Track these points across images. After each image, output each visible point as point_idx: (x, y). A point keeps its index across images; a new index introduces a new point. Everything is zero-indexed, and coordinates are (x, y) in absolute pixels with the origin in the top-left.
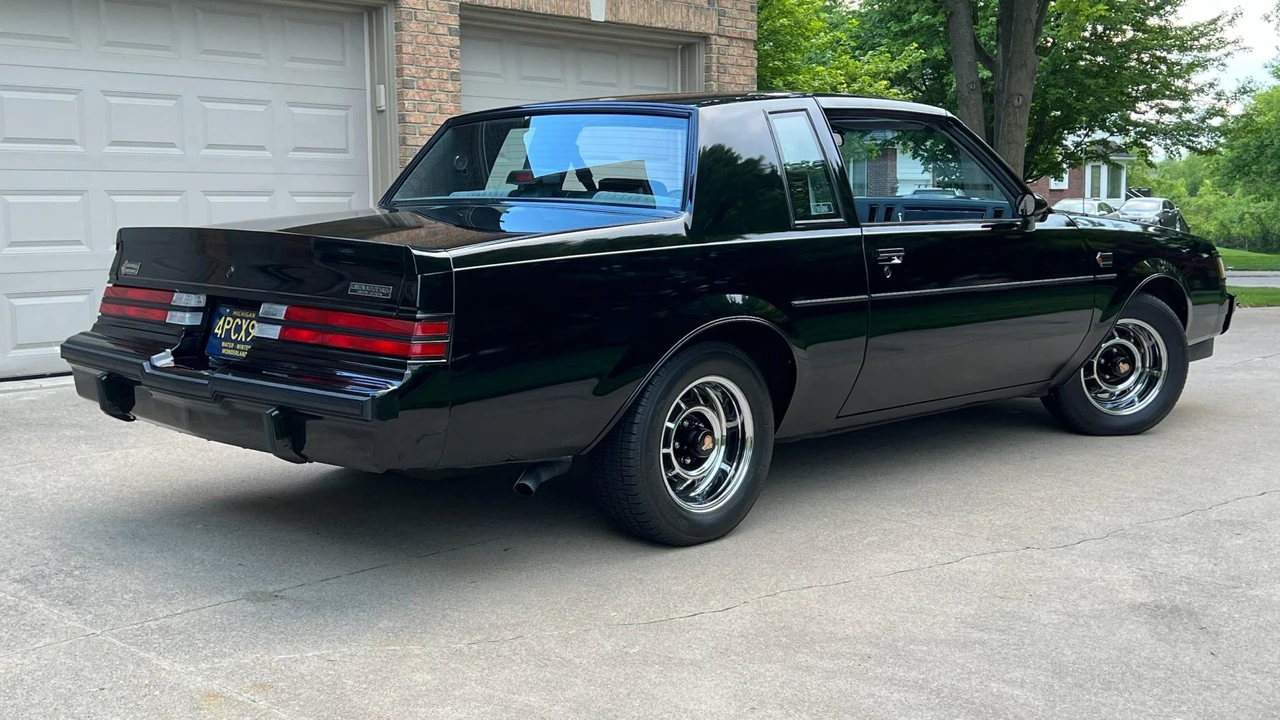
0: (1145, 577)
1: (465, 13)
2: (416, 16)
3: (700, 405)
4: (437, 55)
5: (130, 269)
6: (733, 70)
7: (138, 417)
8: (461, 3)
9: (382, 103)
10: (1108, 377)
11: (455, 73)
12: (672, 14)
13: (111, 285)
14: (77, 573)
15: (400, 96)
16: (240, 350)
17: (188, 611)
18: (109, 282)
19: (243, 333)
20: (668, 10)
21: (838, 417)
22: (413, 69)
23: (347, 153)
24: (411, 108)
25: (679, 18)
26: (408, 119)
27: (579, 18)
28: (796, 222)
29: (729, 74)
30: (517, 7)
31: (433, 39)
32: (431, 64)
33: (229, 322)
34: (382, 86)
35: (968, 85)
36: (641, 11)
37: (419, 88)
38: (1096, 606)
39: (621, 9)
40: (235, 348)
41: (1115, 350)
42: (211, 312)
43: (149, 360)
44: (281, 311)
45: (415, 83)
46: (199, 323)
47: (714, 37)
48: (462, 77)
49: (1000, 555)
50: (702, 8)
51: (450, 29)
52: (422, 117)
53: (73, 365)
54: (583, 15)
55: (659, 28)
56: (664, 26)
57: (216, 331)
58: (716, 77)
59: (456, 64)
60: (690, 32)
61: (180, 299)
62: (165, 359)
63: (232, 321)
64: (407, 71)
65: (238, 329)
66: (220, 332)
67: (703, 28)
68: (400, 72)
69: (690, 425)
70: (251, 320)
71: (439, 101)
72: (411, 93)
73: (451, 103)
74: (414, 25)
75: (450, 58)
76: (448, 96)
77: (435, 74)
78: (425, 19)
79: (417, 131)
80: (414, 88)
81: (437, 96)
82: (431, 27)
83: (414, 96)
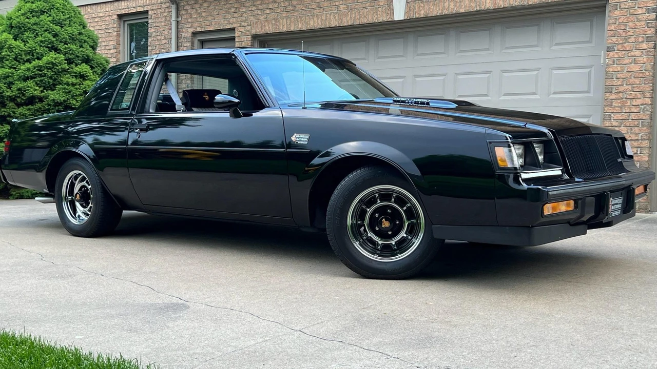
2: (620, 7)
11: (649, 37)
22: (614, 39)
23: (589, 93)
26: (607, 70)
31: (633, 18)
32: (629, 34)
37: (618, 50)
52: (619, 68)
59: (651, 31)
64: (609, 41)
71: (635, 56)
72: (611, 54)
73: (644, 57)
74: (618, 12)
75: (646, 28)
76: (642, 52)
77: (632, 39)
78: (626, 7)
79: (614, 77)
80: (614, 51)
81: (632, 53)
82: (632, 11)
83: (614, 55)
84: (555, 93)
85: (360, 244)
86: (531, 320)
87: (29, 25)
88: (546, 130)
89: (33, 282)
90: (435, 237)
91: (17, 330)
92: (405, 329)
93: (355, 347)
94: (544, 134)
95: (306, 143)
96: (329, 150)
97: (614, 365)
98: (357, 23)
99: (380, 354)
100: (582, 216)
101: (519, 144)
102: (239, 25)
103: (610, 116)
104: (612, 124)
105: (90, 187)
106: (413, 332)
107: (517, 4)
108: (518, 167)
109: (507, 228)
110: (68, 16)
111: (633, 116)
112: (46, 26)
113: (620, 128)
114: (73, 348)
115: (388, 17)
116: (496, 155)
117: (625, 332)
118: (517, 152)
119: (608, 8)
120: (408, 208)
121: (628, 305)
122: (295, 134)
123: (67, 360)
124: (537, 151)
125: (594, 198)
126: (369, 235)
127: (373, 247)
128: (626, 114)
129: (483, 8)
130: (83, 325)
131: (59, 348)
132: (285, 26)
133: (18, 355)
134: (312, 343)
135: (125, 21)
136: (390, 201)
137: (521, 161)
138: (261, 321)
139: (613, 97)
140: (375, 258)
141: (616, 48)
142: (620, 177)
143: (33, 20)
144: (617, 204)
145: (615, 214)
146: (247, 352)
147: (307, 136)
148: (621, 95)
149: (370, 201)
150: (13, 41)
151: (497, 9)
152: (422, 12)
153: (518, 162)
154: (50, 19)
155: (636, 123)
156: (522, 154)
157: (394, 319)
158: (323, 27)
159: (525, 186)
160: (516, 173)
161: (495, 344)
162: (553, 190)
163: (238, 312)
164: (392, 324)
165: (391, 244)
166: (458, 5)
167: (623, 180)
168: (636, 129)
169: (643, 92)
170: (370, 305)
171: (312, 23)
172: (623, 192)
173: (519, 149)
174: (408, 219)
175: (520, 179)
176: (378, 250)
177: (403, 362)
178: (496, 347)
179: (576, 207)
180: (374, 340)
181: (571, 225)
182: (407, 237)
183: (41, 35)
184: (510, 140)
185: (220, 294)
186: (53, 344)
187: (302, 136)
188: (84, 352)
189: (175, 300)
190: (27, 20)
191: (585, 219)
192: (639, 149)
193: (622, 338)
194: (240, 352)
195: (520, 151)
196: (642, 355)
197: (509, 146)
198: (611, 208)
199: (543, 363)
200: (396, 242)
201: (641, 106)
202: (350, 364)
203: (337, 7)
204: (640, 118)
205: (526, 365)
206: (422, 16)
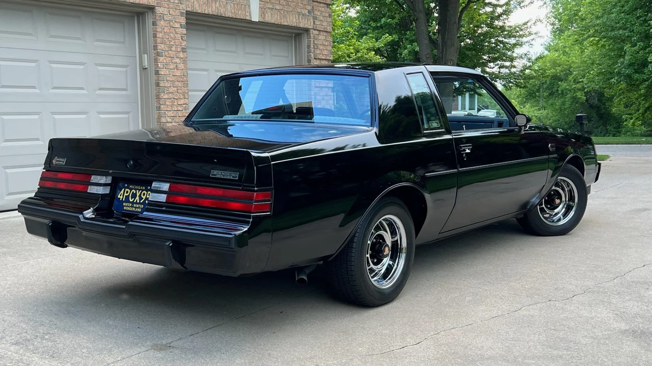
0: (617, 315)
1: (188, 16)
2: (163, 18)
3: (381, 230)
4: (175, 39)
5: (58, 161)
6: (321, 47)
7: (69, 245)
8: (187, 11)
9: (146, 64)
10: (549, 206)
11: (184, 48)
12: (291, 18)
13: (45, 170)
14: (46, 337)
15: (156, 61)
16: (136, 208)
17: (124, 358)
18: (44, 169)
19: (137, 198)
20: (290, 16)
21: (440, 233)
22: (163, 46)
23: (127, 91)
24: (162, 67)
25: (294, 20)
26: (160, 72)
27: (246, 20)
28: (425, 132)
29: (320, 49)
30: (214, 13)
31: (172, 30)
32: (172, 43)
33: (127, 192)
34: (146, 55)
35: (426, 55)
36: (276, 16)
37: (166, 56)
38: (604, 332)
39: (266, 15)
40: (132, 207)
41: (552, 193)
42: (115, 186)
43: (82, 214)
44: (166, 187)
45: (163, 53)
46: (108, 192)
47: (311, 30)
48: (188, 50)
49: (539, 305)
50: (306, 15)
51: (181, 24)
52: (167, 71)
53: (25, 216)
54: (247, 18)
55: (285, 25)
56: (287, 24)
57: (119, 197)
58: (313, 51)
59: (184, 43)
60: (300, 27)
61: (94, 179)
62: (89, 213)
63: (129, 191)
64: (159, 47)
65: (134, 196)
66: (121, 197)
67: (306, 26)
68: (155, 48)
69: (376, 241)
70: (143, 190)
71: (176, 63)
72: (161, 59)
73: (182, 64)
74: (163, 23)
75: (181, 40)
76: (180, 60)
77: (174, 48)
78: (168, 19)
79: (165, 79)
80: (163, 56)
81: (175, 60)
82: (171, 24)
83: (163, 60)
103: (165, 113)
104: (167, 120)
111: (179, 113)
128: (175, 112)
139: (166, 97)
148: (170, 95)
169: (184, 94)
201: (183, 105)
204: (184, 115)
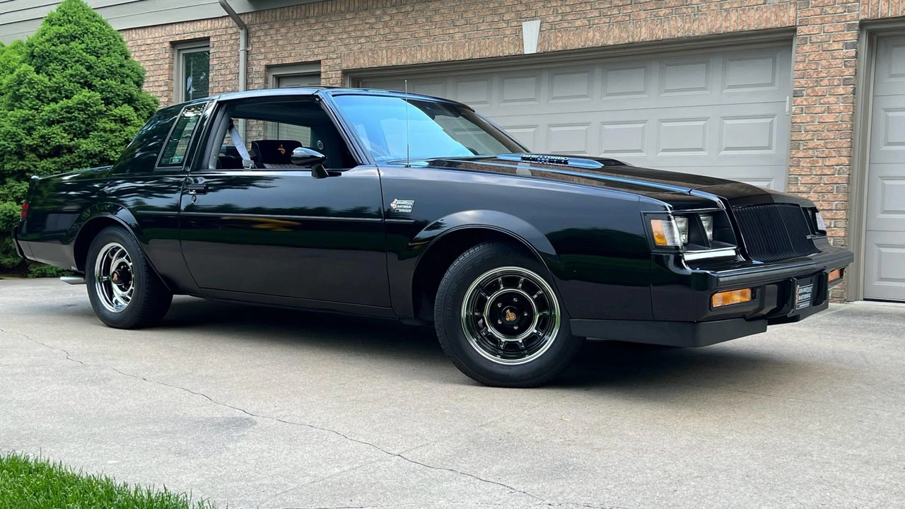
2: (810, 40)
4: (829, 67)
8: (861, 21)
11: (847, 79)
22: (803, 81)
23: (771, 149)
24: (798, 112)
26: (794, 120)
31: (826, 55)
32: (822, 75)
37: (808, 95)
51: (845, 44)
52: (809, 118)
59: (848, 71)
64: (796, 84)
71: (828, 103)
72: (799, 100)
73: (841, 104)
74: (808, 47)
75: (843, 67)
76: (838, 98)
77: (825, 82)
78: (819, 41)
79: (803, 129)
80: (803, 96)
81: (826, 100)
82: (825, 46)
83: (802, 102)
84: (727, 149)
85: (477, 342)
86: (694, 443)
87: (56, 54)
88: (716, 199)
89: (55, 388)
90: (574, 333)
91: (32, 453)
92: (534, 454)
93: (469, 478)
94: (713, 204)
95: (410, 211)
96: (439, 221)
97: (801, 504)
98: (477, 56)
99: (501, 487)
100: (761, 308)
101: (681, 216)
102: (325, 57)
103: (797, 178)
104: (799, 189)
105: (131, 264)
106: (544, 457)
107: (679, 35)
108: (679, 245)
109: (666, 323)
110: (106, 43)
111: (825, 179)
112: (78, 55)
113: (809, 195)
114: (104, 479)
115: (517, 49)
116: (652, 230)
117: (814, 459)
118: (679, 226)
119: (795, 42)
120: (540, 296)
121: (818, 424)
122: (396, 200)
123: (94, 494)
124: (704, 225)
125: (775, 286)
126: (489, 330)
127: (495, 345)
129: (637, 39)
130: (118, 446)
131: (84, 477)
132: (385, 59)
133: (31, 487)
134: (414, 472)
135: (179, 50)
136: (516, 287)
137: (684, 237)
138: (349, 442)
140: (497, 360)
141: (805, 93)
142: (810, 259)
143: (60, 48)
144: (806, 293)
145: (802, 306)
146: (330, 484)
147: (411, 202)
148: (810, 152)
149: (491, 287)
150: (35, 74)
151: (655, 41)
152: (560, 44)
153: (680, 239)
154: (83, 46)
155: (830, 188)
156: (685, 229)
157: (520, 441)
158: (433, 61)
159: (689, 270)
160: (677, 253)
161: (649, 475)
162: (724, 275)
163: (318, 430)
164: (517, 447)
165: (518, 342)
166: (605, 35)
167: (814, 262)
168: (830, 195)
169: (838, 149)
170: (490, 421)
171: (419, 56)
172: (814, 278)
173: (681, 222)
174: (539, 311)
175: (683, 261)
176: (501, 350)
177: (530, 498)
178: (650, 478)
179: (753, 297)
180: (494, 468)
181: (747, 320)
182: (538, 334)
183: (71, 67)
184: (670, 212)
185: (296, 405)
186: (77, 473)
187: (405, 202)
188: (119, 483)
189: (238, 414)
190: (54, 48)
191: (764, 312)
192: (833, 222)
193: (811, 467)
194: (321, 483)
195: (683, 225)
196: (837, 490)
197: (669, 219)
198: (798, 298)
199: (711, 500)
200: (523, 340)
201: (836, 167)
202: (462, 500)
203: (451, 36)
204: (834, 182)
205: (688, 502)
206: (560, 49)
